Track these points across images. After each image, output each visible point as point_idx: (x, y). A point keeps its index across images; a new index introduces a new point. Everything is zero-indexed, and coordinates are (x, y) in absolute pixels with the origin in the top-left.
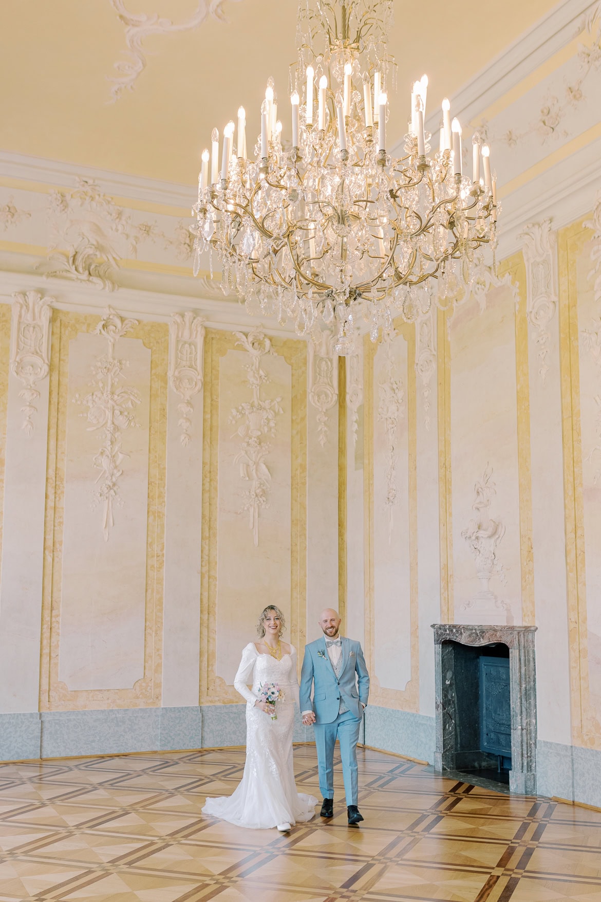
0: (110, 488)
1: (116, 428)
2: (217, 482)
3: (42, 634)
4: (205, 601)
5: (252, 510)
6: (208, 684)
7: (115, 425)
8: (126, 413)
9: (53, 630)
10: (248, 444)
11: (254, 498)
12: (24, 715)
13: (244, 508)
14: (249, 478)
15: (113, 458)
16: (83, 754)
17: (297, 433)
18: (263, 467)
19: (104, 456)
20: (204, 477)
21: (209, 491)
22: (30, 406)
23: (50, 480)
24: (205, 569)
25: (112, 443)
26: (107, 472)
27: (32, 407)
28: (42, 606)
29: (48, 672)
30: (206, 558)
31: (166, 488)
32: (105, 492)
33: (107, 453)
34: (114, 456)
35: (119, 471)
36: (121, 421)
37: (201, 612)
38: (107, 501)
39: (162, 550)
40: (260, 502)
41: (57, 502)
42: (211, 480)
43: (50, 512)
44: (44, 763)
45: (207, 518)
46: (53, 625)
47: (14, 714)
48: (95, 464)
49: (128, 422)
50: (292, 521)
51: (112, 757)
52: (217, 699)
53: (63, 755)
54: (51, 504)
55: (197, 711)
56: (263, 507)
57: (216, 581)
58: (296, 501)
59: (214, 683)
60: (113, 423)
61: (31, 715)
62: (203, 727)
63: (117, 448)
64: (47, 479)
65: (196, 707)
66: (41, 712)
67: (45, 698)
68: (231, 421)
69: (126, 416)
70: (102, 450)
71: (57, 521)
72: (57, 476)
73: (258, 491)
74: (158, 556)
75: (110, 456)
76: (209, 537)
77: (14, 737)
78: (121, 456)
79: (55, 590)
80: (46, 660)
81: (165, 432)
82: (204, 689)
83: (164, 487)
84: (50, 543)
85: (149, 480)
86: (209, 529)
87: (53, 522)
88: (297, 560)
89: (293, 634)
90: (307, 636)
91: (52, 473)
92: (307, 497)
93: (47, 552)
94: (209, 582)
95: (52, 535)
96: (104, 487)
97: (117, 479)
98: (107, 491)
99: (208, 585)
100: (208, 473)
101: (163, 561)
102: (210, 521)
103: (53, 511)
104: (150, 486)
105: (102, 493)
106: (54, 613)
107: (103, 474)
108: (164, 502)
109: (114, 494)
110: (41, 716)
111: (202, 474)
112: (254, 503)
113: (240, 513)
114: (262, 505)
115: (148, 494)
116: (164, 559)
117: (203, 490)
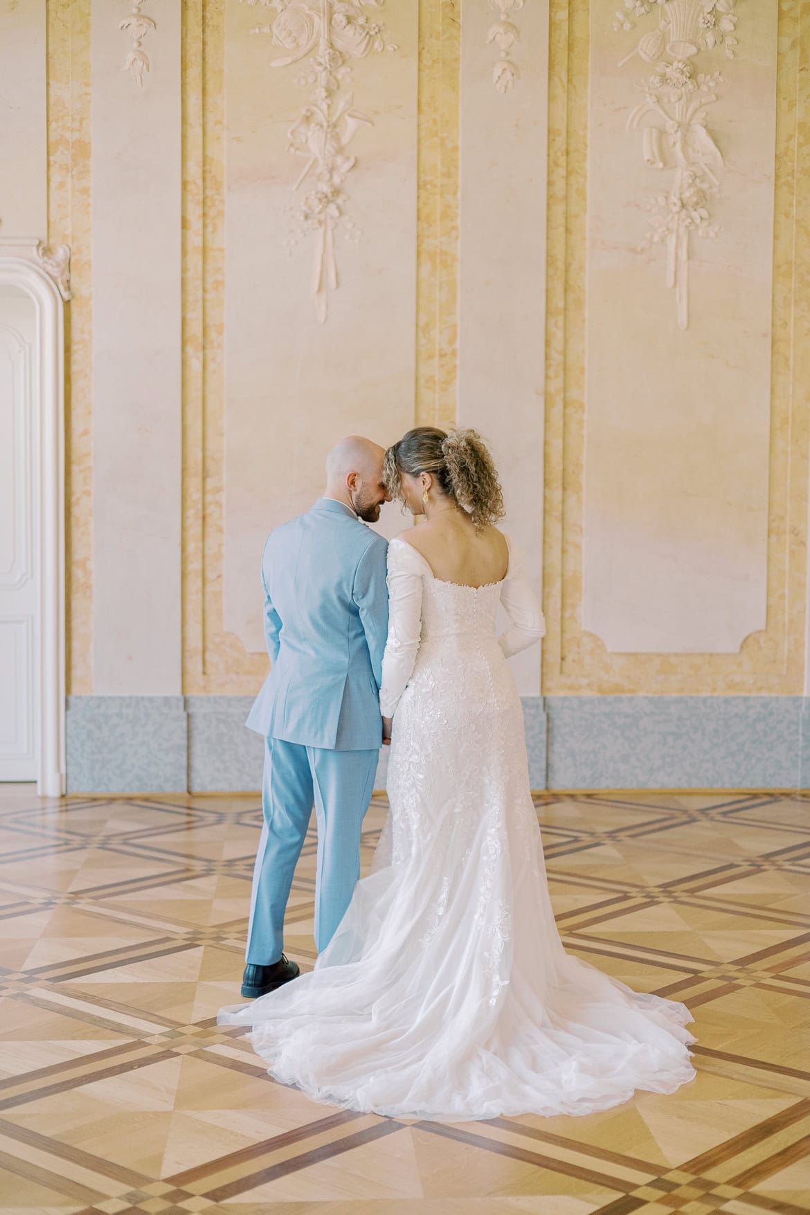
0: (326, 200)
1: (338, 57)
2: (585, 177)
3: (183, 529)
4: (556, 458)
5: (672, 242)
6: (562, 648)
7: (335, 50)
8: (361, 21)
9: (209, 521)
10: (664, 79)
11: (678, 213)
12: (151, 700)
13: (652, 237)
14: (665, 164)
15: (333, 128)
17: (793, 45)
18: (702, 133)
19: (313, 125)
20: (552, 165)
21: (566, 198)
22: (140, 16)
23: (190, 187)
24: (556, 384)
25: (330, 93)
26: (321, 162)
27: (144, 17)
28: (183, 470)
29: (201, 612)
30: (557, 358)
31: (459, 196)
32: (317, 210)
33: (320, 117)
34: (335, 125)
35: (348, 158)
36: (350, 39)
37: (546, 483)
38: (321, 230)
39: (452, 341)
40: (693, 221)
41: (208, 236)
42: (569, 173)
43: (195, 260)
44: (196, 804)
45: (561, 265)
46: (208, 511)
47: (131, 698)
48: (292, 145)
49: (366, 41)
50: (776, 267)
52: (584, 681)
54: (195, 240)
55: (537, 707)
56: (700, 233)
57: (583, 412)
58: (787, 216)
59: (579, 646)
60: (332, 46)
61: (167, 700)
62: (549, 745)
63: (341, 105)
64: (184, 184)
65: (533, 698)
66: (189, 694)
67: (195, 665)
68: (622, 25)
69: (362, 27)
70: (308, 110)
71: (210, 279)
72: (208, 176)
73: (687, 194)
74: (442, 356)
75: (325, 124)
76: (566, 309)
77: (131, 746)
78: (351, 123)
79: (210, 433)
80: (194, 584)
81: (457, 59)
82: (553, 658)
83: (455, 193)
84: (195, 328)
85: (419, 178)
86: (566, 291)
87: (199, 283)
88: (787, 360)
89: (774, 538)
91: (194, 170)
93: (190, 349)
94: (564, 415)
95: (200, 311)
96: (313, 197)
97: (344, 178)
98: (321, 207)
99: (561, 423)
100: (562, 155)
101: (455, 366)
102: (567, 271)
103: (200, 257)
104: (422, 191)
105: (309, 212)
106: (210, 483)
107: (311, 167)
108: (455, 228)
109: (336, 213)
110: (186, 703)
111: (546, 158)
112: (678, 225)
113: (642, 250)
114: (697, 227)
115: (418, 210)
116: (458, 362)
117: (550, 197)
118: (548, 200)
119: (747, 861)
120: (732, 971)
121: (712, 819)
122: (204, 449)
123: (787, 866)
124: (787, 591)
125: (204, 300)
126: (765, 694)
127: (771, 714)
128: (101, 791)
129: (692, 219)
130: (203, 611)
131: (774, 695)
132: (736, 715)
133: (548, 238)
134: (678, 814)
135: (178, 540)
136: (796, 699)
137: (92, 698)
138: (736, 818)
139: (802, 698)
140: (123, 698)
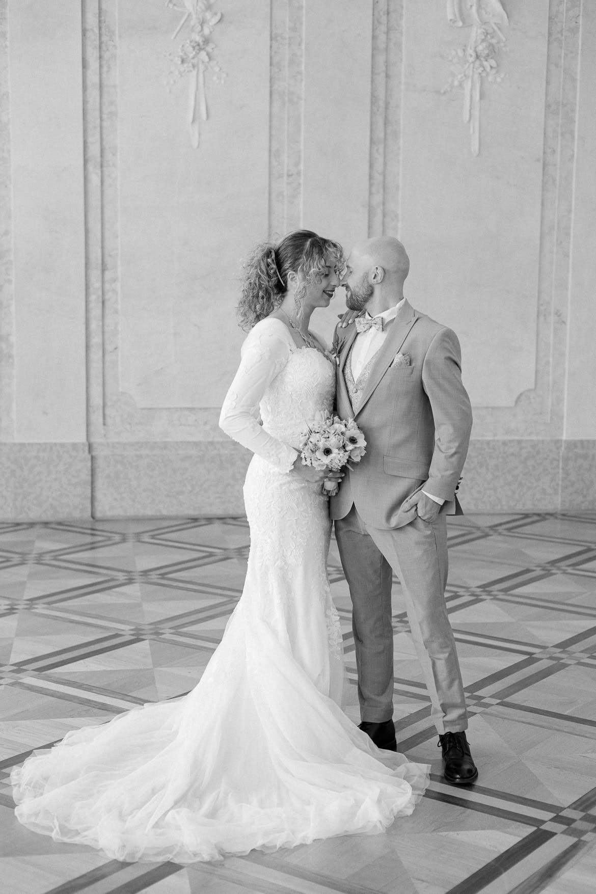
0: (199, 47)
2: (401, 33)
3: (87, 311)
5: (468, 86)
9: (107, 304)
11: (473, 62)
12: (62, 445)
13: (453, 81)
14: (464, 23)
16: (165, 512)
20: (376, 22)
21: (387, 49)
23: (89, 34)
24: (377, 199)
26: (194, 16)
28: (86, 264)
29: (101, 375)
30: (378, 178)
31: (303, 47)
32: (191, 56)
35: (216, 14)
38: (194, 72)
39: (297, 164)
40: (485, 70)
41: (104, 76)
42: (389, 29)
43: (93, 94)
44: (99, 526)
45: (381, 103)
46: (107, 297)
47: (46, 444)
50: (548, 106)
51: (210, 520)
53: (131, 512)
54: (93, 78)
56: (490, 79)
57: (398, 221)
58: (557, 65)
61: (75, 446)
64: (84, 31)
66: (92, 440)
67: (97, 418)
71: (106, 111)
72: (103, 25)
73: (480, 48)
74: (289, 176)
76: (385, 139)
77: (46, 481)
79: (107, 234)
80: (96, 355)
83: (300, 45)
84: (94, 150)
85: (271, 32)
86: (385, 124)
87: (97, 113)
88: (554, 180)
89: (542, 319)
90: (568, 322)
91: (92, 20)
92: (579, 55)
93: (90, 167)
94: (383, 223)
95: (98, 136)
96: (188, 45)
97: (212, 30)
98: (194, 53)
99: (381, 229)
100: (384, 15)
101: (300, 184)
102: (386, 108)
103: (98, 92)
104: (273, 42)
105: (185, 57)
106: (108, 275)
107: (185, 21)
108: (300, 73)
109: (206, 59)
110: (90, 447)
111: (372, 17)
112: (473, 71)
113: (445, 93)
114: (487, 75)
115: (271, 58)
116: (302, 181)
117: (374, 48)
118: (373, 51)
119: (538, 566)
120: (557, 653)
121: (500, 534)
122: (103, 248)
123: (570, 570)
124: (551, 359)
125: (101, 127)
126: (534, 438)
127: (538, 453)
128: (22, 518)
129: (484, 68)
130: (104, 376)
131: (541, 438)
132: (512, 454)
133: (372, 82)
134: (474, 530)
135: (83, 320)
136: (557, 442)
137: (15, 444)
138: (518, 533)
139: (561, 440)
140: (40, 444)
